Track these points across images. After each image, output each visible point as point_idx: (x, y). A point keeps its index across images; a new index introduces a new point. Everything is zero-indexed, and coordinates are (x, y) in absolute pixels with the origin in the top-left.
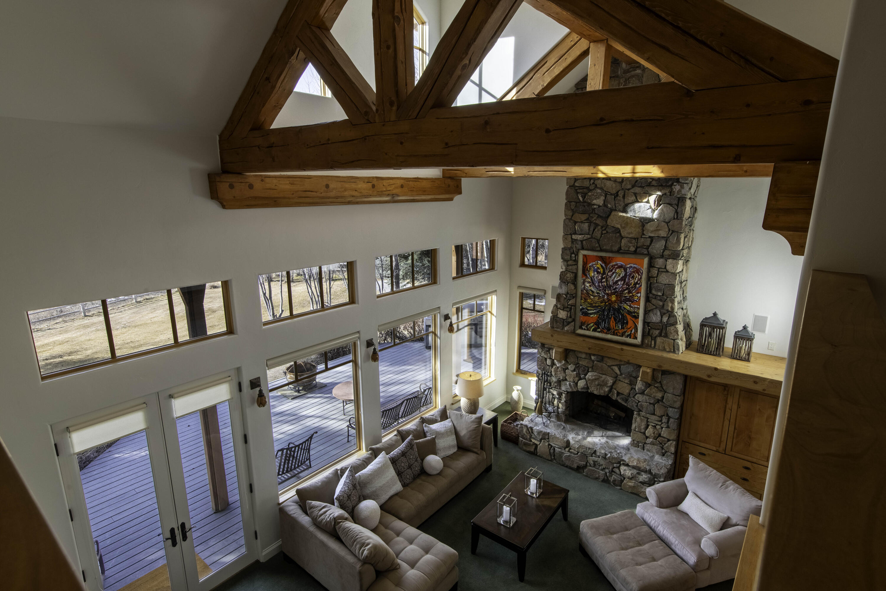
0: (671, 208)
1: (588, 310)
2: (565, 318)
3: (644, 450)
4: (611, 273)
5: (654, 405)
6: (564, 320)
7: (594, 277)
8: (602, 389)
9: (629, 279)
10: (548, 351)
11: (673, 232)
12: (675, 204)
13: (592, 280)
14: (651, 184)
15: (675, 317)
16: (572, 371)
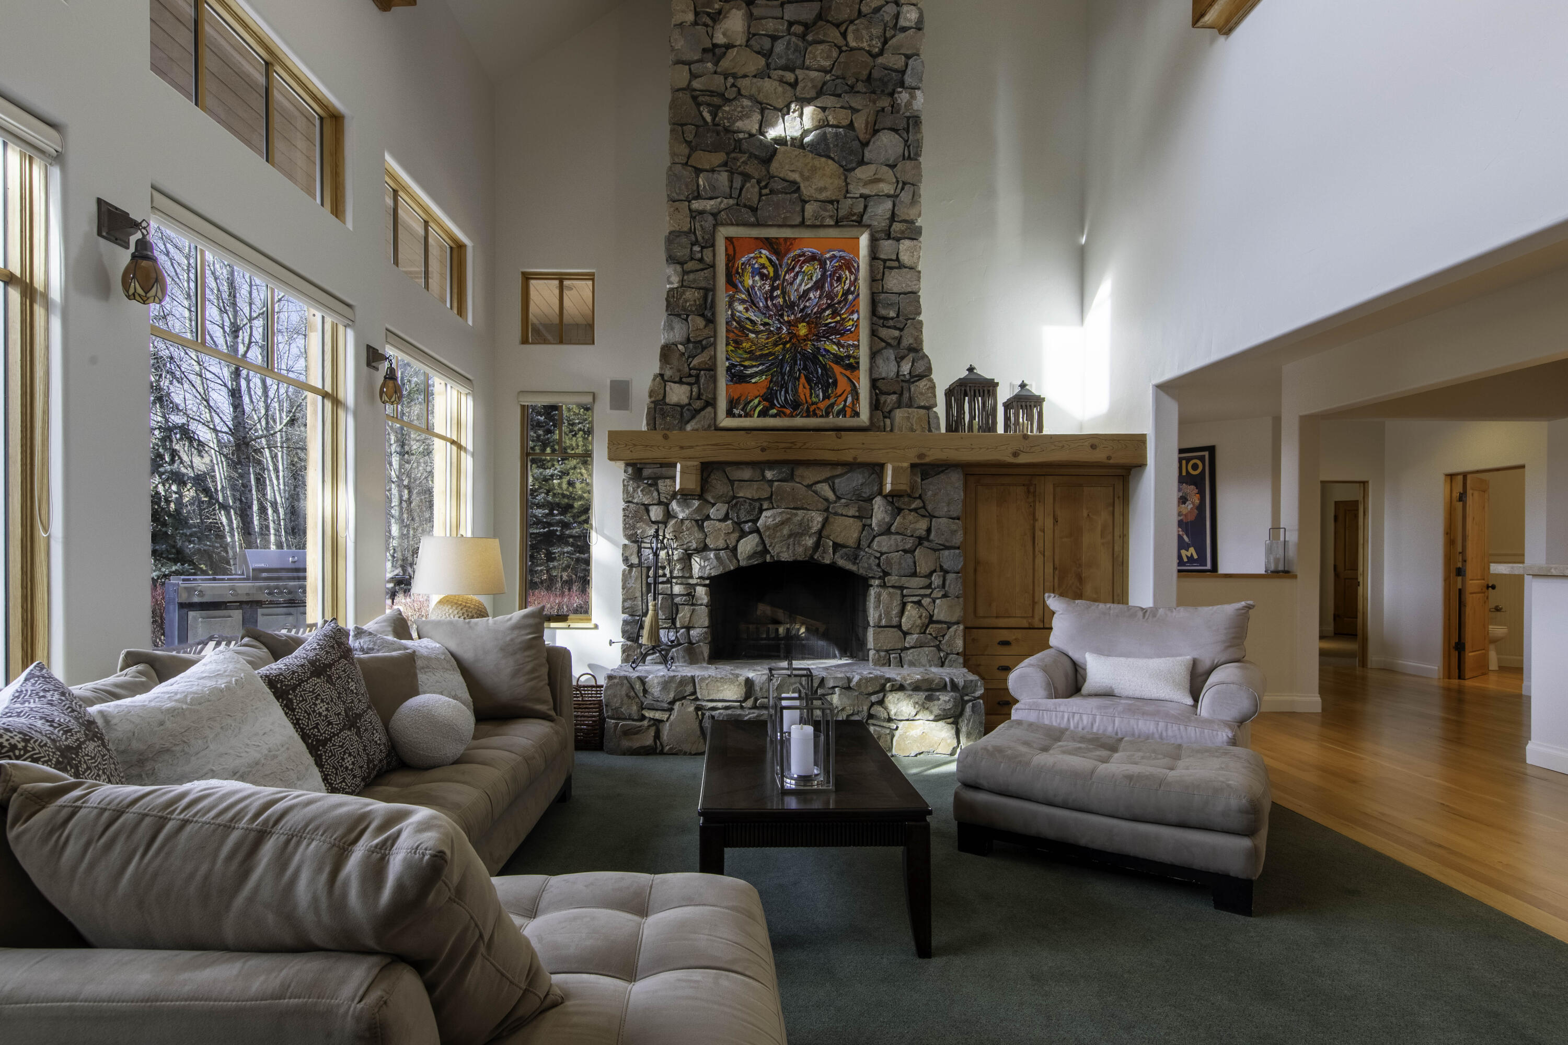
0: (897, 136)
1: (746, 367)
2: (685, 400)
3: (902, 667)
4: (792, 275)
5: (911, 551)
6: (682, 407)
7: (753, 287)
8: (799, 544)
9: (832, 285)
10: (650, 485)
11: (904, 184)
12: (904, 129)
13: (749, 295)
14: (856, 89)
15: (926, 360)
16: (720, 520)
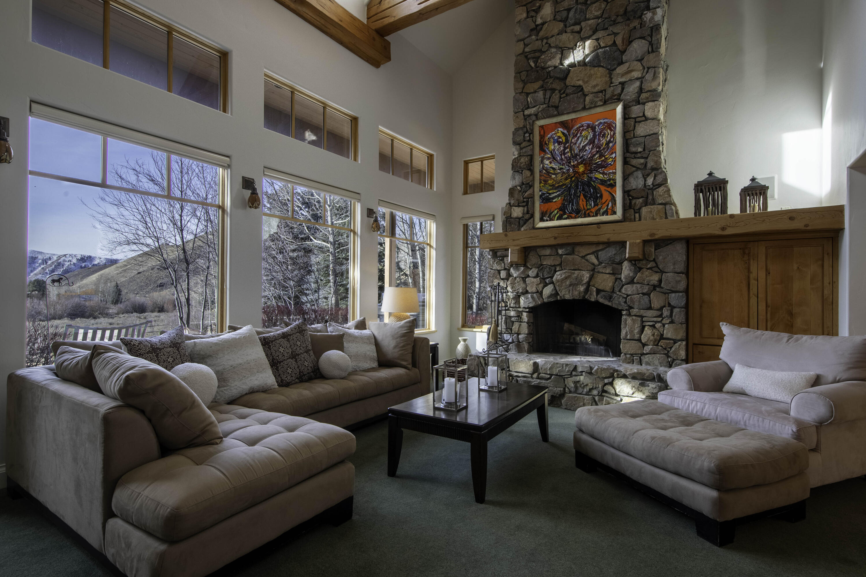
0: (643, 41)
1: (550, 194)
2: (520, 215)
3: (641, 365)
4: (576, 139)
5: (648, 294)
6: (519, 219)
7: (554, 150)
8: (576, 290)
9: (599, 140)
10: (500, 260)
11: (648, 68)
12: (648, 35)
13: (552, 155)
14: (617, 22)
15: (663, 174)
16: (534, 277)
